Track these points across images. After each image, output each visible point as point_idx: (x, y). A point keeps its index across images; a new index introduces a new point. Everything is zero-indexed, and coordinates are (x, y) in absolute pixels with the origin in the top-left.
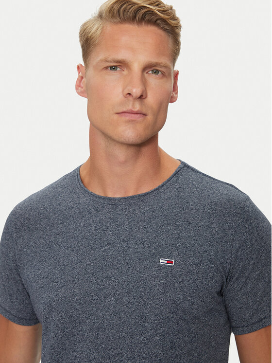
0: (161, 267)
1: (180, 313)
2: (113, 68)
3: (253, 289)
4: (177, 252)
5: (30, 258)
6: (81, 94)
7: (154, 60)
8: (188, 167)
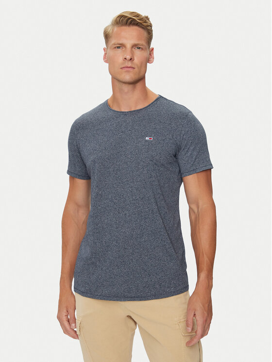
0: (146, 141)
1: (155, 161)
2: (118, 47)
3: (191, 154)
4: (154, 135)
5: (84, 142)
6: (106, 62)
7: (136, 42)
8: (163, 97)
